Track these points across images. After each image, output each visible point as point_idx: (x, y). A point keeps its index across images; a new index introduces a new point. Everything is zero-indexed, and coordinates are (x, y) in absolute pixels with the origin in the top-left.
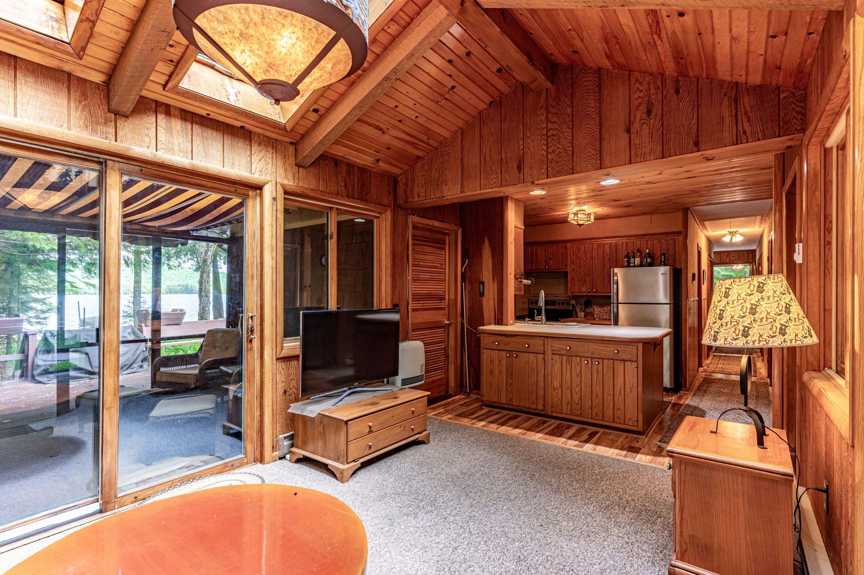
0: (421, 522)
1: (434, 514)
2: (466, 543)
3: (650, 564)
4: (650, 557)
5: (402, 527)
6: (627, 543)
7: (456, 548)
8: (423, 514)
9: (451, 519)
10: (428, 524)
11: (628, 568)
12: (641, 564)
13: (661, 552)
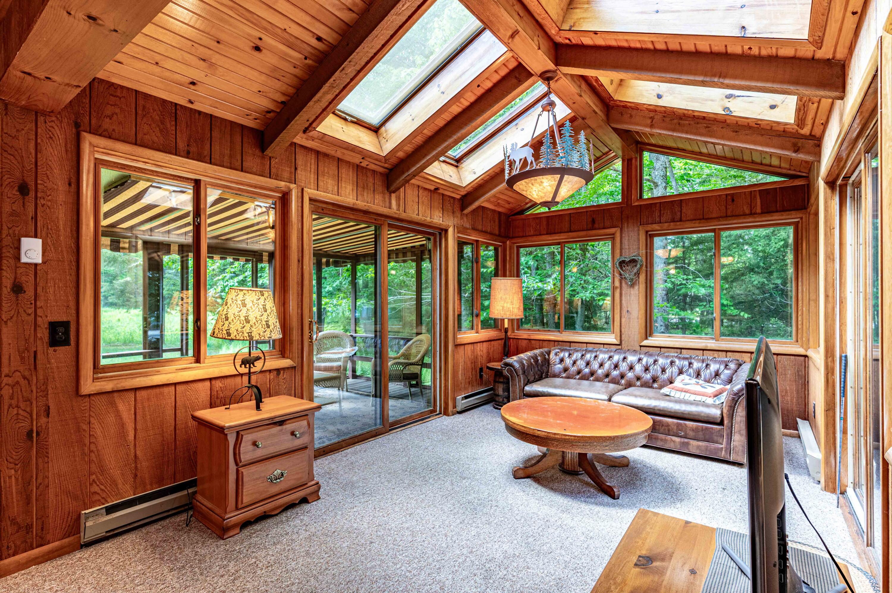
0: (497, 546)
1: (484, 558)
2: (452, 527)
5: (515, 542)
7: (461, 523)
8: (497, 557)
9: (465, 551)
10: (489, 545)
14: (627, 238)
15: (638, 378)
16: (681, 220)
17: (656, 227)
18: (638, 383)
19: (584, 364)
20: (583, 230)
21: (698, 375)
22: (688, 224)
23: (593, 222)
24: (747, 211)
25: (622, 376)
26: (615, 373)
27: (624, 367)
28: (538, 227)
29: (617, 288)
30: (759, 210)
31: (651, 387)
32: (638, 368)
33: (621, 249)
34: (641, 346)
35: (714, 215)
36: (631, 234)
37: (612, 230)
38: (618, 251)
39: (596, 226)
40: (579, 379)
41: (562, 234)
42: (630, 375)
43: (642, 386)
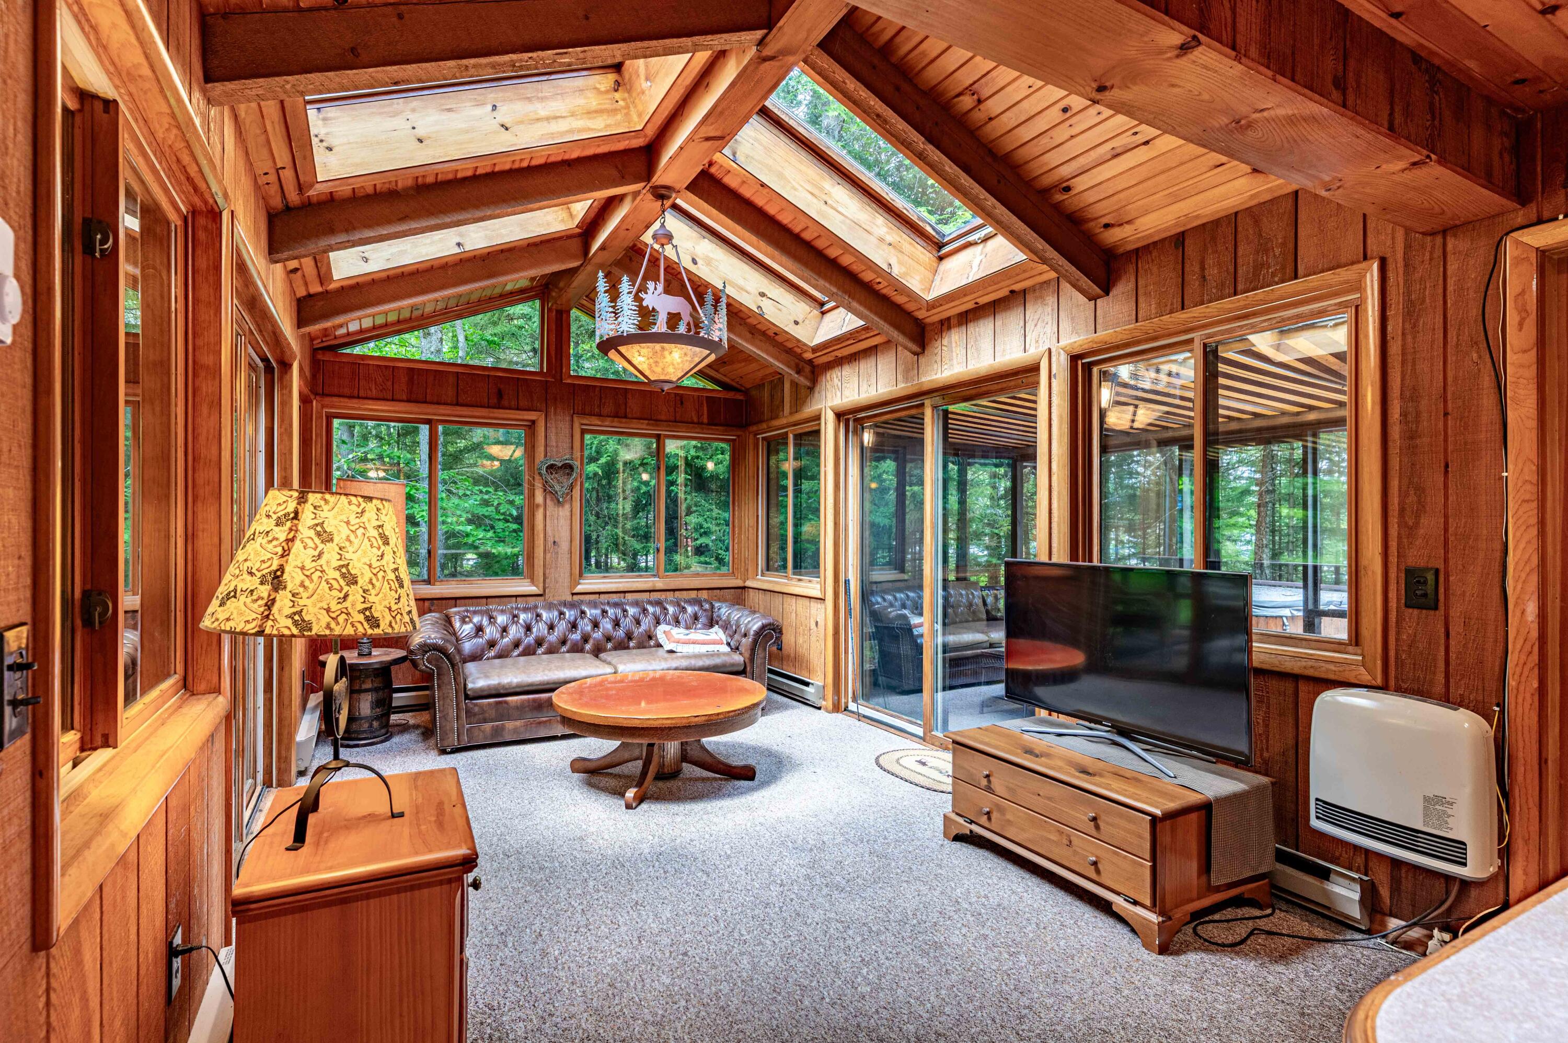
3: (495, 1003)
4: (502, 1015)
6: (551, 1015)
11: (518, 978)
12: (508, 995)
13: (490, 1037)
14: (554, 430)
15: (609, 639)
16: (626, 417)
17: (596, 421)
18: (609, 645)
19: (522, 630)
20: (482, 406)
21: (677, 622)
22: (635, 423)
23: (500, 395)
24: (695, 420)
25: (586, 639)
26: (576, 636)
27: (585, 626)
28: (389, 383)
29: (538, 506)
30: (705, 421)
31: (628, 648)
32: (606, 625)
33: (546, 446)
34: (573, 594)
35: (663, 418)
36: (561, 425)
37: (532, 416)
38: (540, 450)
39: (505, 402)
40: (519, 655)
41: (442, 407)
42: (598, 635)
43: (615, 648)
